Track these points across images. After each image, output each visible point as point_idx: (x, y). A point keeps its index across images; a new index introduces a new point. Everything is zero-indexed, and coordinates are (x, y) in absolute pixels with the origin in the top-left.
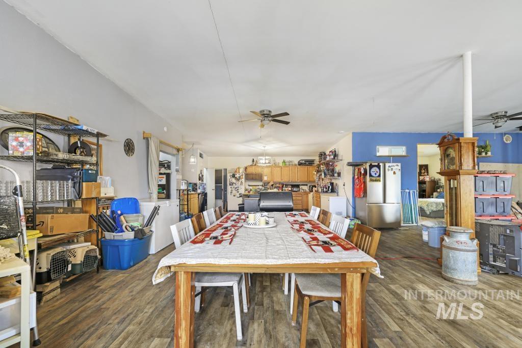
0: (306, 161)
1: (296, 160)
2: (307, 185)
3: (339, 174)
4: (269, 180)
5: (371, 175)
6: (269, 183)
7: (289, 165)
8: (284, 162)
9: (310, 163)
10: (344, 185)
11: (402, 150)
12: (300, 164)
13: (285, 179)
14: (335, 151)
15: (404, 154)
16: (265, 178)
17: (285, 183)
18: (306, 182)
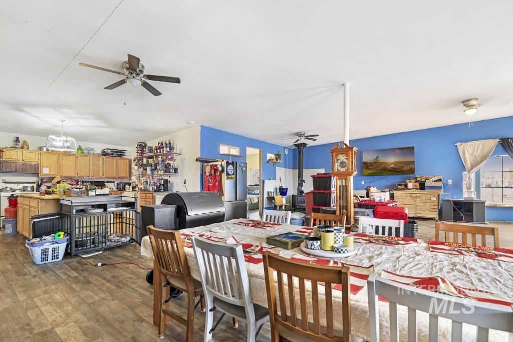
0: (113, 151)
1: (98, 149)
2: (114, 182)
3: (176, 170)
4: (53, 173)
5: (227, 173)
6: (53, 178)
7: (89, 153)
8: (80, 148)
9: (120, 154)
10: (185, 183)
11: (235, 150)
12: (104, 153)
13: (83, 173)
14: (170, 143)
15: (238, 154)
16: (46, 171)
17: (80, 180)
18: (114, 178)
